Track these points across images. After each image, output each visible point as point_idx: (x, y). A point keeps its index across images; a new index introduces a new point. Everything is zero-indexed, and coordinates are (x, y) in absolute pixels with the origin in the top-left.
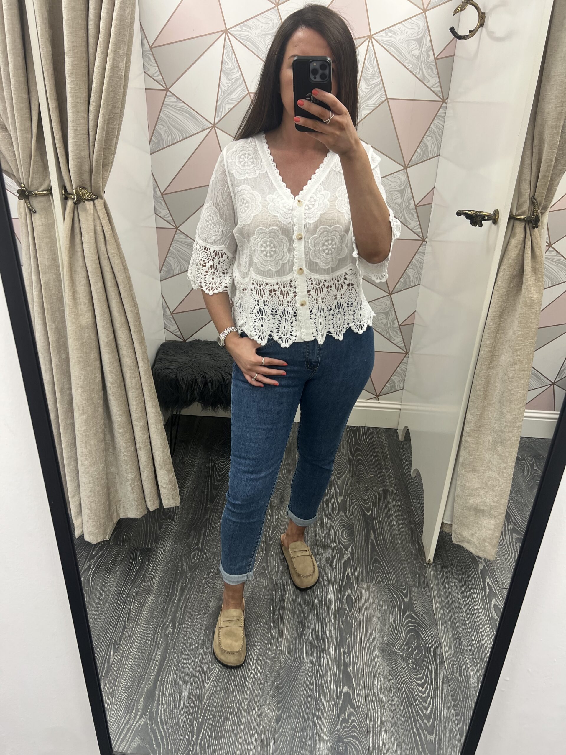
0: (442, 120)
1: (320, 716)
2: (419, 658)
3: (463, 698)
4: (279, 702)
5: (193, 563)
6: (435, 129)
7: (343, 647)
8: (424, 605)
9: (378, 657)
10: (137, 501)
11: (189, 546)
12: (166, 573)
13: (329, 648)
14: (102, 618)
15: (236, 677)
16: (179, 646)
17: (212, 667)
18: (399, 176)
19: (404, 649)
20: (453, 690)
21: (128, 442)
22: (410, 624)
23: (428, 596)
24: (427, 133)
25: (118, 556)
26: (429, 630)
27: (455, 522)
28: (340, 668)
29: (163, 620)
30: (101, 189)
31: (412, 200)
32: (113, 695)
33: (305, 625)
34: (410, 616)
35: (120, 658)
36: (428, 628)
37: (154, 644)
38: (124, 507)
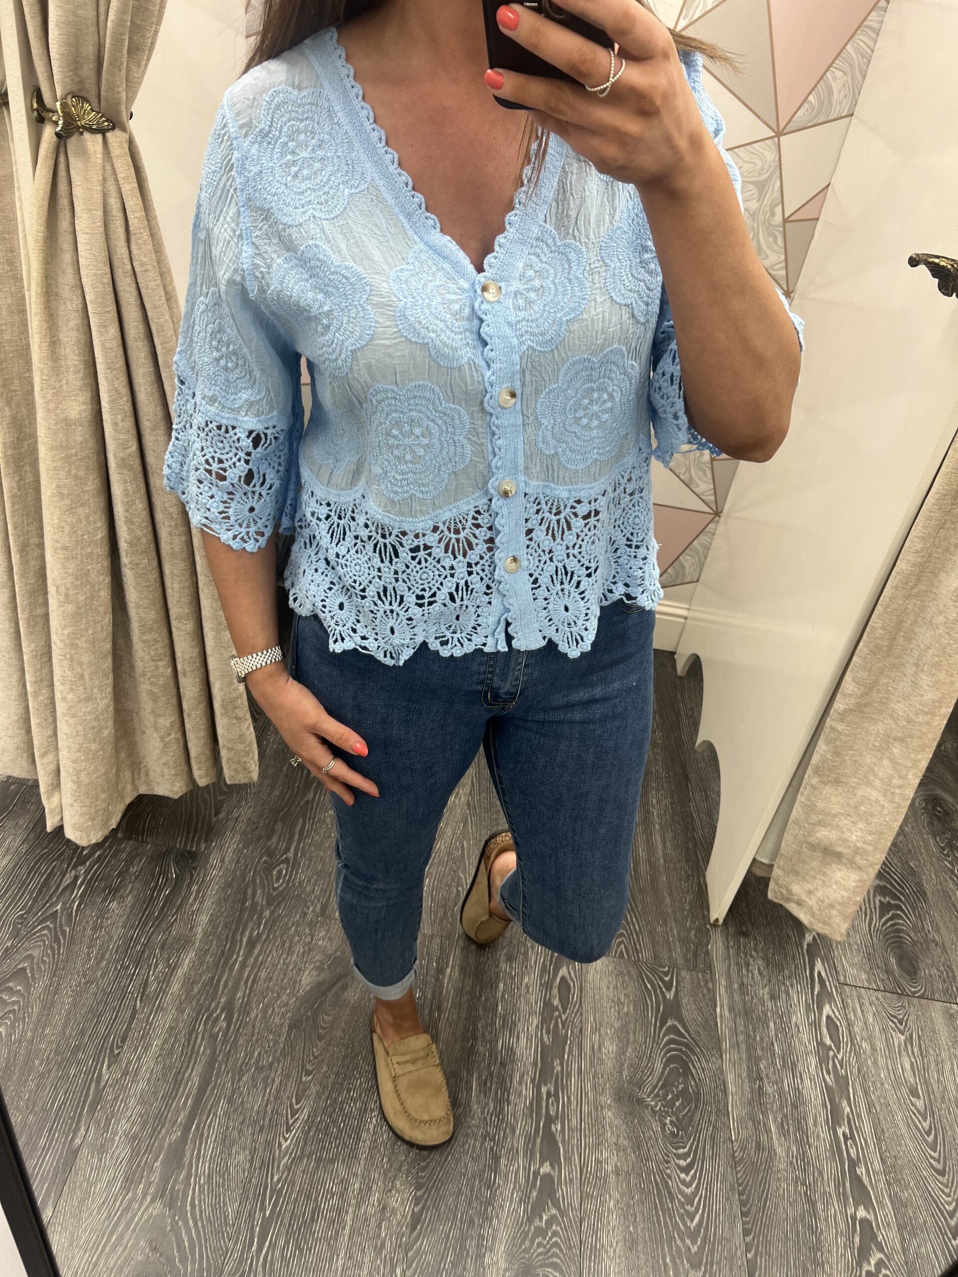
0: (870, 37)
1: (495, 1221)
2: (684, 1116)
3: (760, 1199)
4: (418, 1187)
5: (275, 889)
6: (854, 55)
7: (546, 1084)
8: (700, 1009)
9: (610, 1108)
10: (174, 768)
11: (271, 854)
12: (222, 907)
13: (520, 1083)
14: (91, 991)
15: (340, 1131)
16: (237, 1060)
17: (296, 1107)
18: (761, 150)
19: (657, 1095)
20: (742, 1183)
21: (160, 660)
22: (673, 1046)
23: (708, 990)
24: (837, 61)
25: (132, 863)
26: (707, 1061)
27: (779, 863)
28: (538, 1125)
29: (210, 1004)
30: (123, 108)
31: (780, 206)
32: (102, 1150)
33: (479, 1034)
34: (673, 1030)
35: (122, 1077)
36: (704, 1055)
37: (189, 1052)
38: (147, 774)
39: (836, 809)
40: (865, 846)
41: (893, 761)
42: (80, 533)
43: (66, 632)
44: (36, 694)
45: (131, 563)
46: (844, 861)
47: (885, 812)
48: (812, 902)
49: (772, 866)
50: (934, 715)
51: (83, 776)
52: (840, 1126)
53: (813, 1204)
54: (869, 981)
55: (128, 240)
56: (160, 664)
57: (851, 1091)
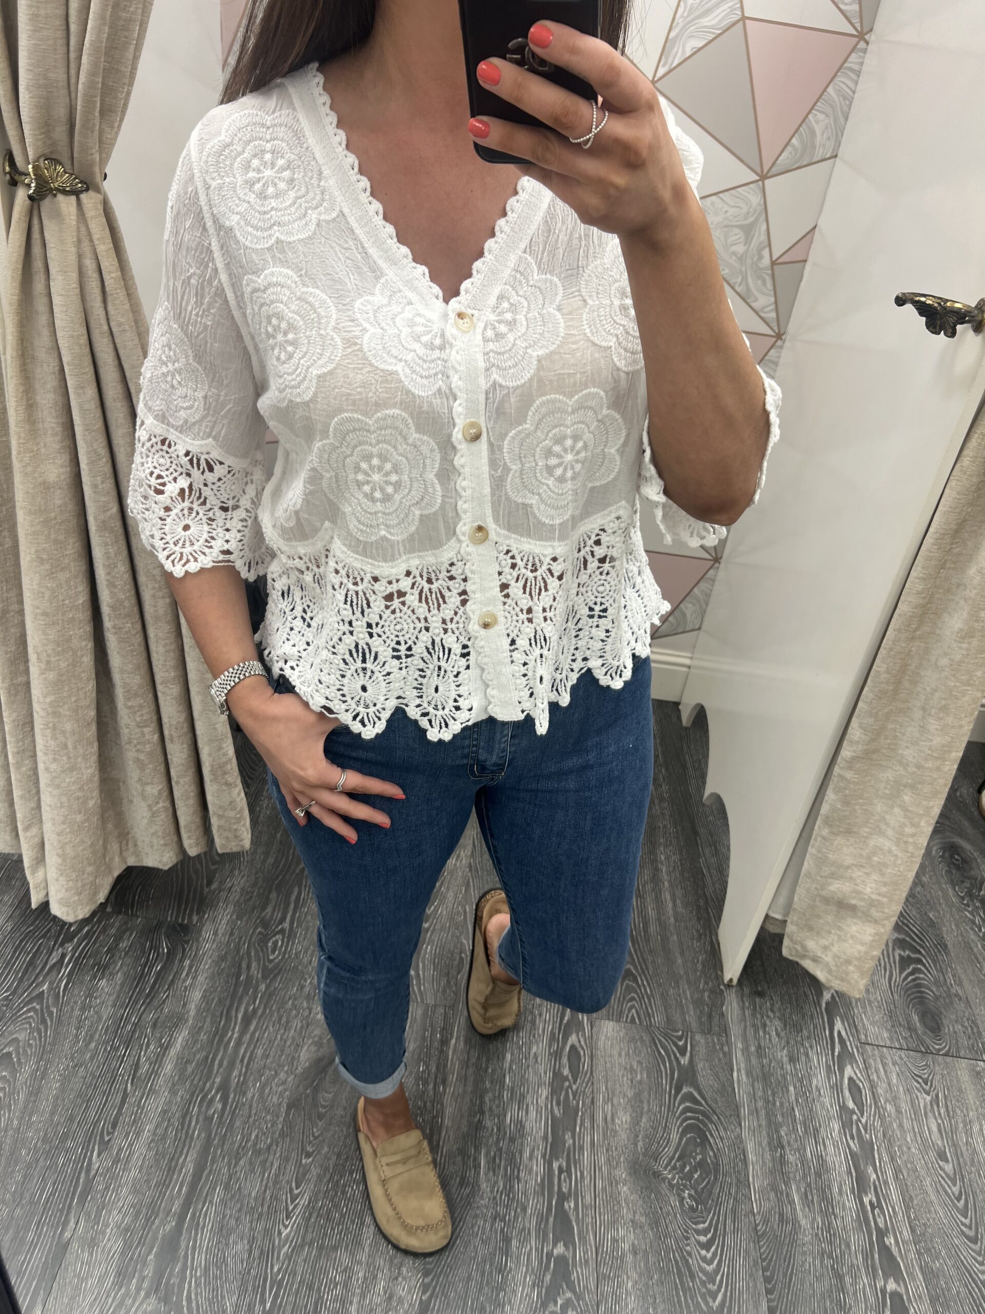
0: (852, 79)
1: (507, 1307)
2: (703, 1189)
3: (785, 1275)
4: (426, 1275)
5: (271, 961)
6: (835, 97)
7: (557, 1159)
8: (716, 1075)
9: (625, 1182)
10: (164, 838)
11: (265, 924)
12: (215, 982)
13: (531, 1158)
14: (80, 1075)
15: (343, 1216)
16: (233, 1143)
17: (296, 1192)
18: (747, 195)
19: (674, 1168)
20: (766, 1258)
21: (146, 726)
22: (689, 1114)
23: (724, 1053)
24: (819, 104)
25: (121, 937)
26: (725, 1129)
27: (792, 918)
28: (550, 1203)
29: (205, 1084)
30: (97, 169)
31: (767, 250)
32: (92, 1244)
33: (486, 1109)
34: (689, 1097)
35: (112, 1165)
36: (722, 1124)
37: (184, 1137)
38: (136, 845)
39: (849, 861)
40: (880, 898)
41: (905, 809)
42: (61, 598)
43: (48, 700)
44: (18, 765)
45: (114, 627)
46: (860, 914)
47: (899, 862)
48: (828, 958)
49: (785, 921)
50: (944, 760)
51: (69, 850)
52: (866, 1194)
53: (840, 1277)
54: (891, 1039)
55: (105, 301)
56: (146, 730)
57: (876, 1156)
